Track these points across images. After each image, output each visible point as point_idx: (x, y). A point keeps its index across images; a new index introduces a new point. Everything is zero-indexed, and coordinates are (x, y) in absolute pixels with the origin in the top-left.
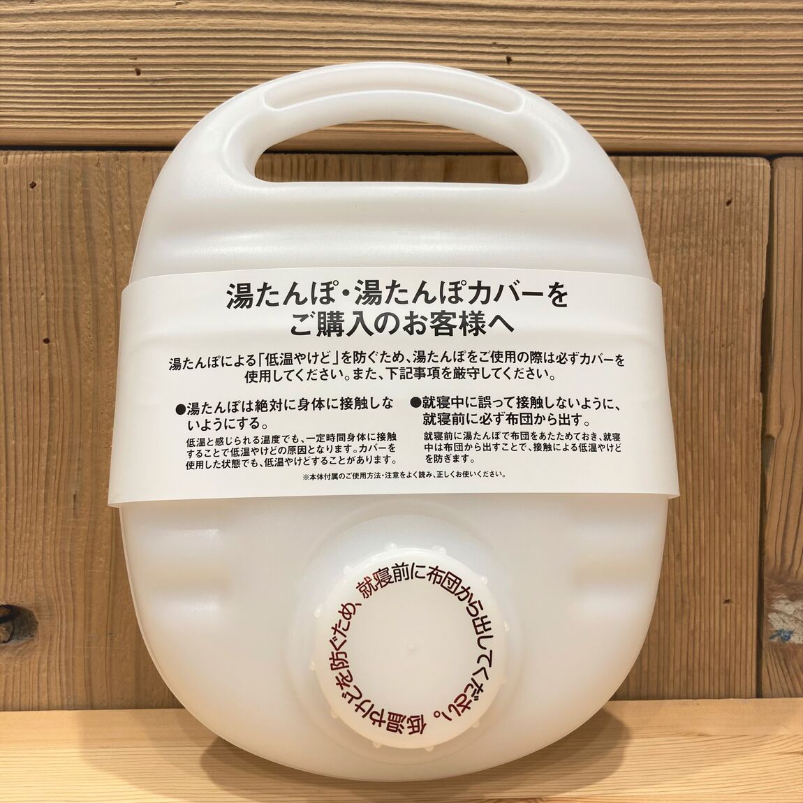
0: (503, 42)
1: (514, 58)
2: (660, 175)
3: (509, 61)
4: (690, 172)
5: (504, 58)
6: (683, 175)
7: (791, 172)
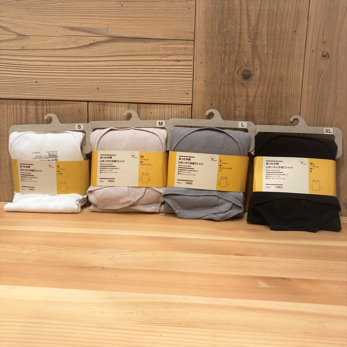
0: (35, 79)
1: (38, 82)
2: (66, 105)
3: (37, 82)
4: (72, 104)
5: (36, 82)
6: (70, 105)
7: (91, 105)
